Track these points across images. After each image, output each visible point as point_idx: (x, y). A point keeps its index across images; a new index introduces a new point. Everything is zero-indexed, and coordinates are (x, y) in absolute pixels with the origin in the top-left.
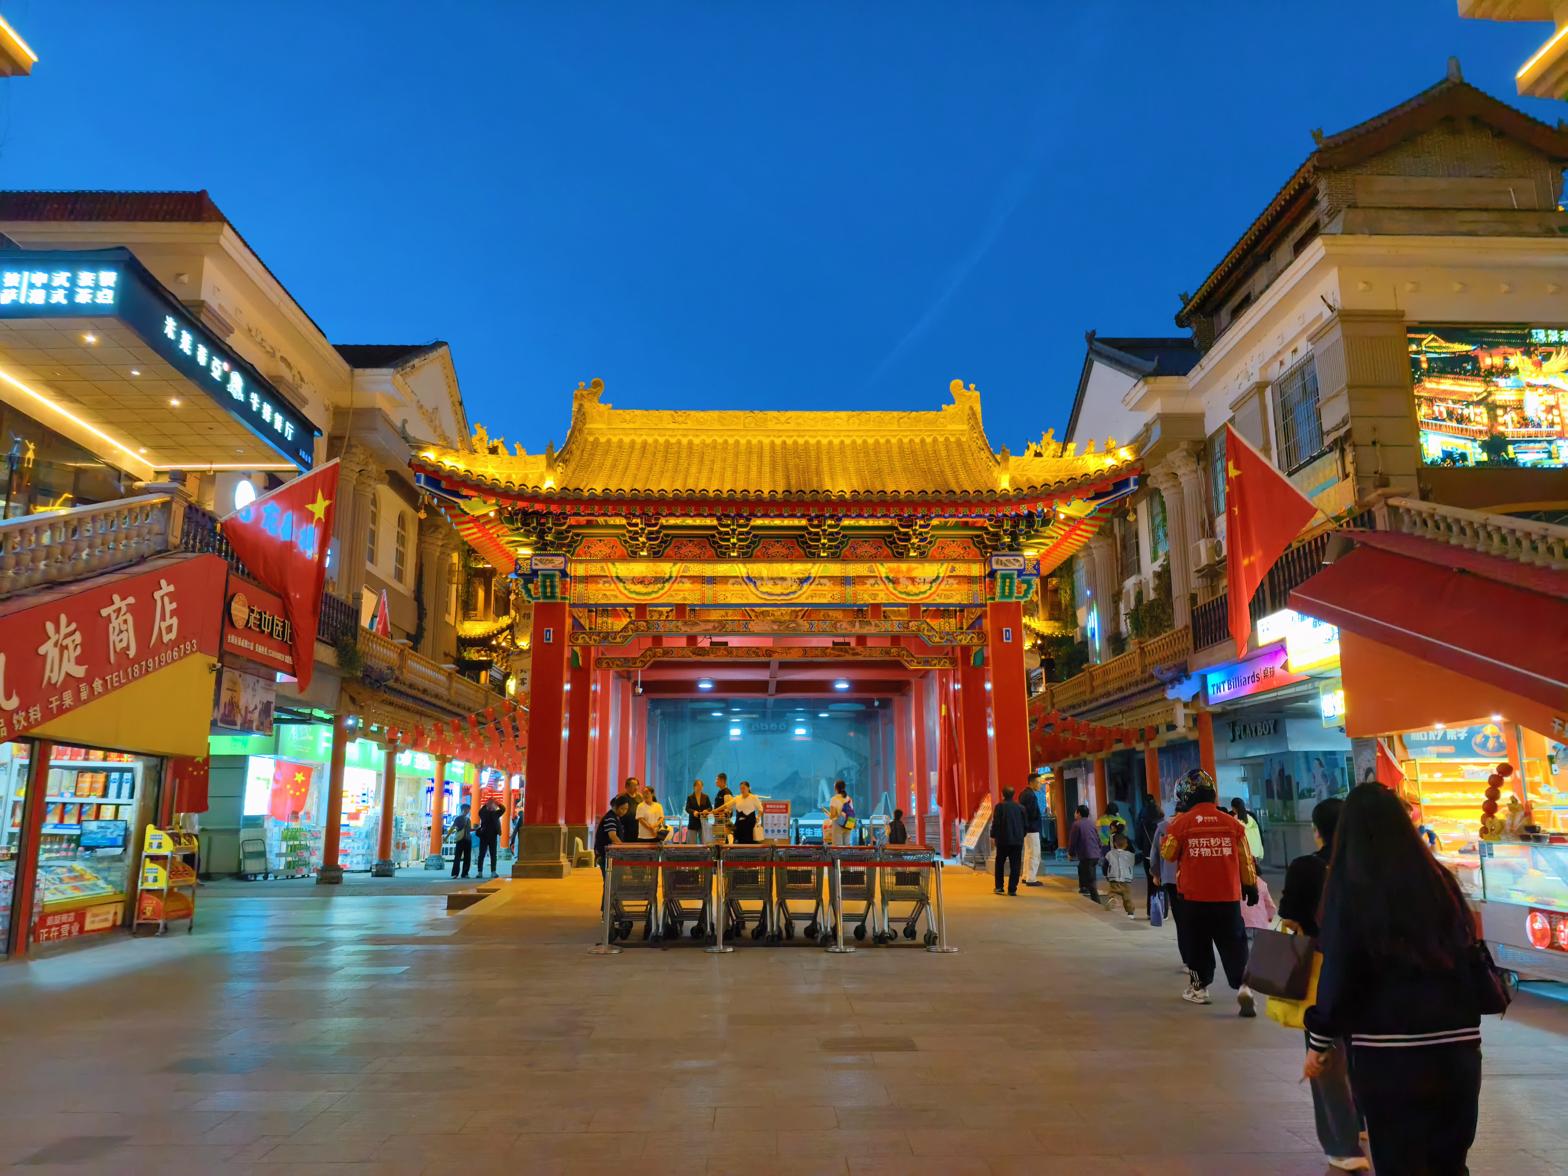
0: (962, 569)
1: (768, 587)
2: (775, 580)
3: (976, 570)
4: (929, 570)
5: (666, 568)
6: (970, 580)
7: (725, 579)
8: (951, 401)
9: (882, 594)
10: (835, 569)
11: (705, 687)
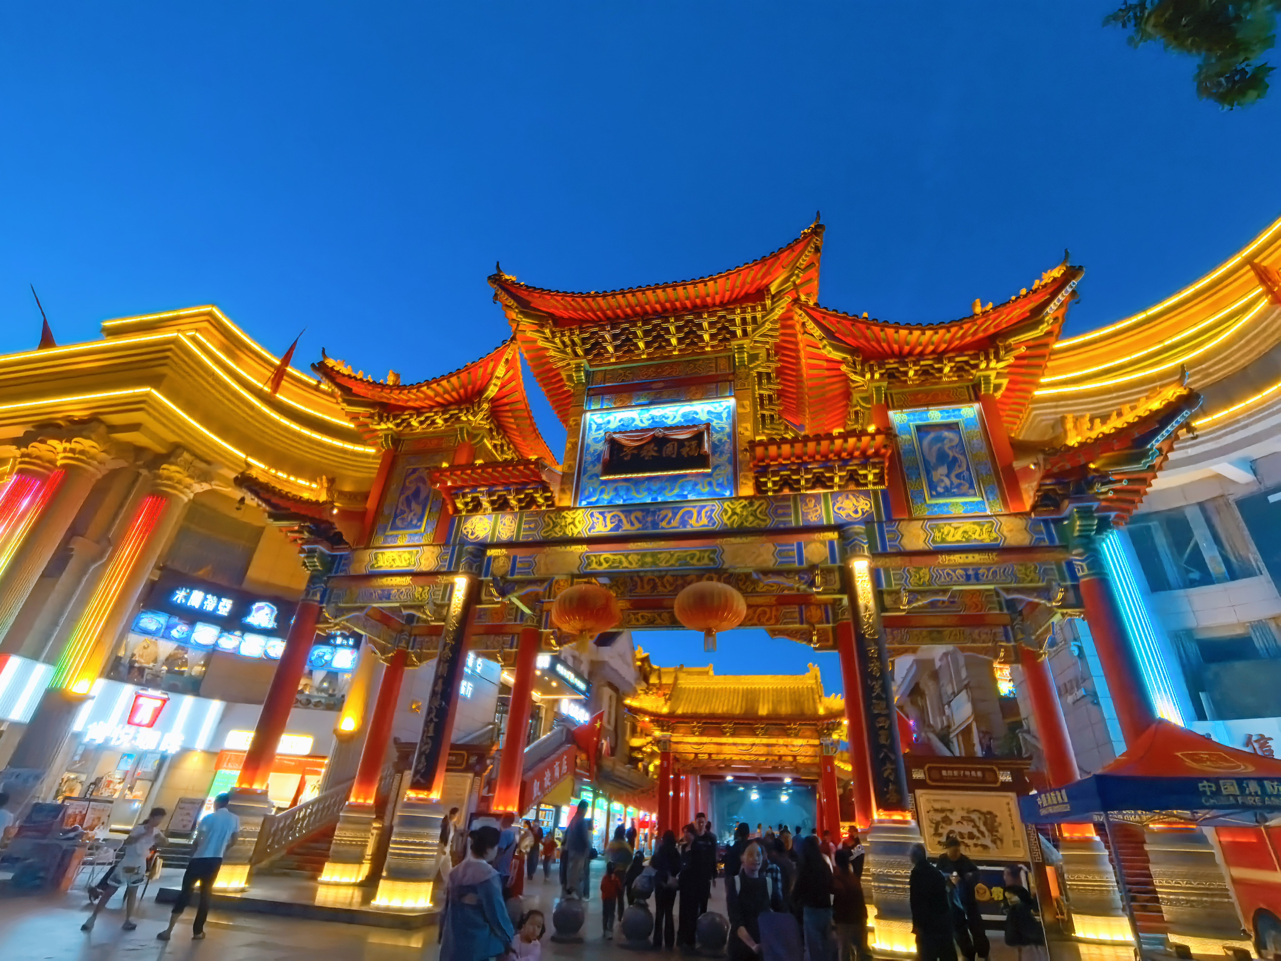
0: (811, 742)
1: (741, 747)
2: (743, 745)
3: (816, 742)
4: (799, 742)
5: (705, 739)
6: (814, 746)
7: (724, 744)
8: (808, 671)
9: (783, 751)
10: (765, 741)
11: (729, 778)
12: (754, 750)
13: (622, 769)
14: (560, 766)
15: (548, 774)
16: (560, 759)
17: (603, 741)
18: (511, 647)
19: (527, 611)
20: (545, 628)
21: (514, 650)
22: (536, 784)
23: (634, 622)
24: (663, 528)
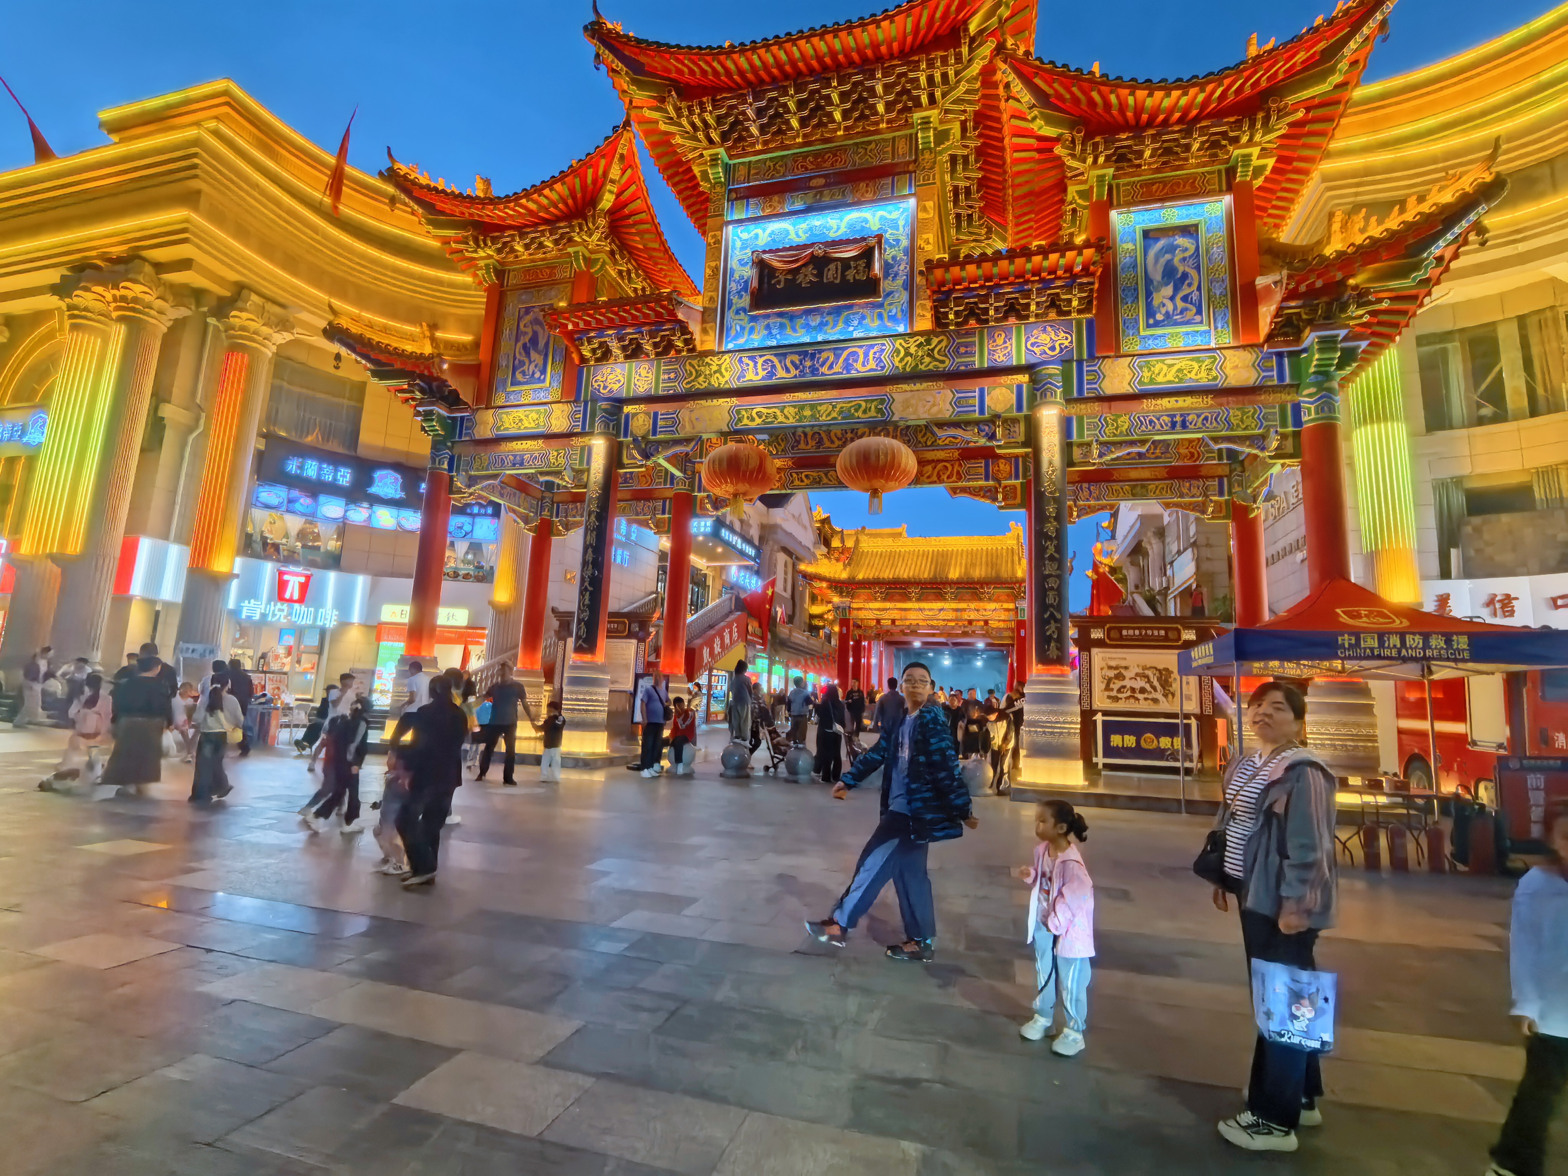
0: (1006, 606)
1: (927, 613)
2: (930, 610)
3: (1011, 606)
4: (992, 606)
5: (888, 605)
6: (1008, 610)
7: (910, 609)
8: (1010, 530)
9: (973, 616)
10: (954, 605)
11: (917, 644)
12: (942, 615)
13: (800, 637)
14: (731, 633)
15: (717, 641)
16: (730, 626)
17: (778, 609)
18: (663, 513)
19: (678, 473)
20: (699, 491)
21: (667, 516)
22: (706, 652)
23: (797, 483)
24: (823, 374)
